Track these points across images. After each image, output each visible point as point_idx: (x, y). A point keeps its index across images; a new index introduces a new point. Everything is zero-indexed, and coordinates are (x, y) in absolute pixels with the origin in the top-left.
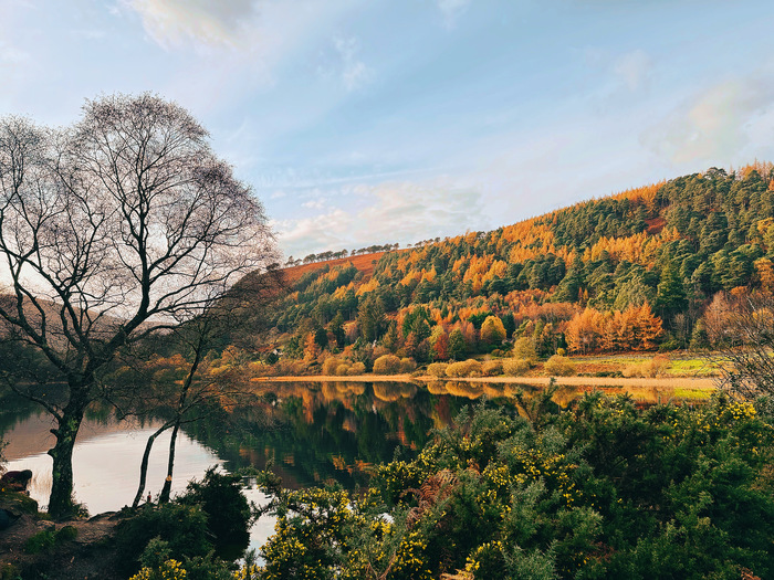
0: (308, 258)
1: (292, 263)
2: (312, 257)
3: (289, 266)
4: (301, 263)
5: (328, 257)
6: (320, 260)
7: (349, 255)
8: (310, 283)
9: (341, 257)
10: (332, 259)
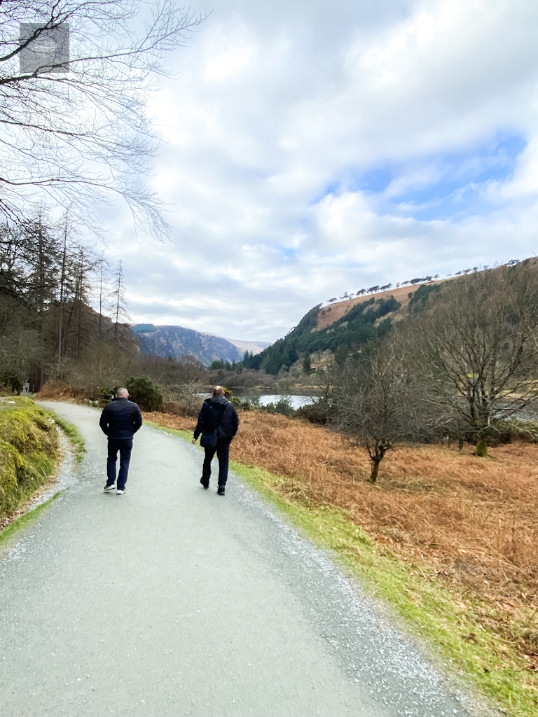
0: (359, 293)
1: (347, 297)
2: (362, 291)
3: (345, 299)
4: (354, 297)
5: (376, 290)
6: (370, 293)
7: (393, 288)
8: (358, 313)
9: (387, 289)
10: (380, 291)
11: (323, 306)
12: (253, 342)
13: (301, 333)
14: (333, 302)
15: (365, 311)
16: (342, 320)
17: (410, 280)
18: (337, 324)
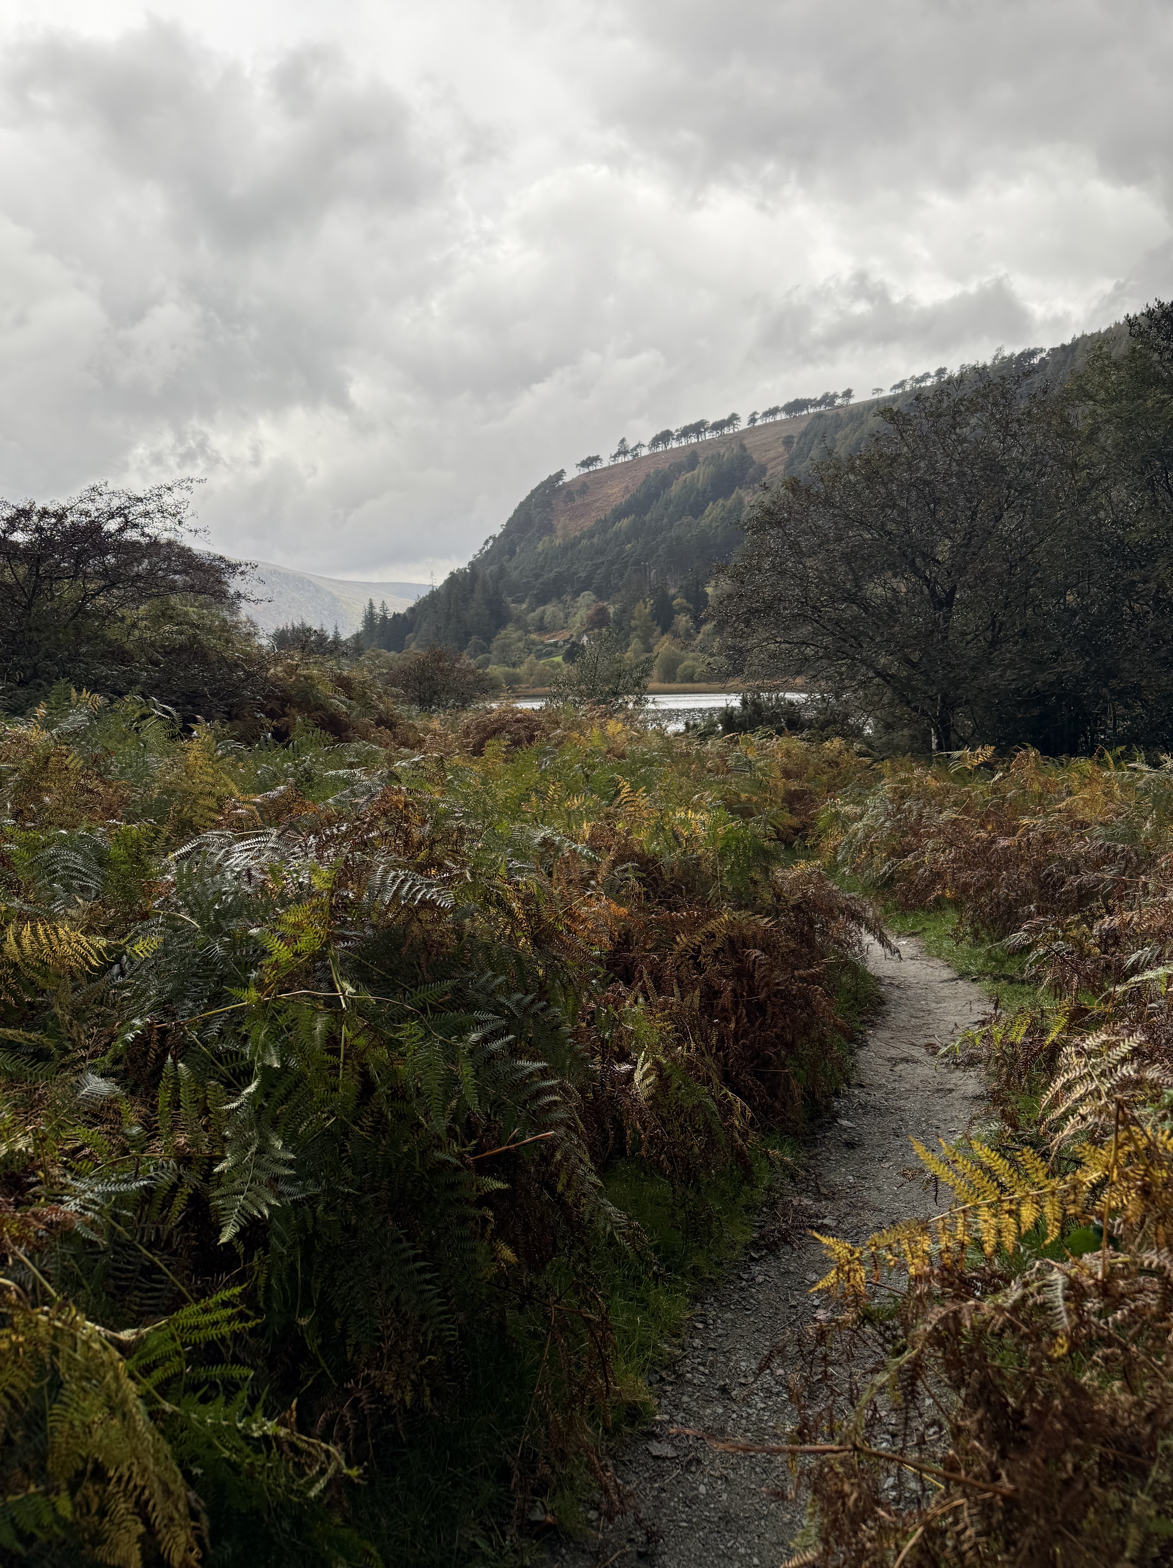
0: (656, 441)
1: (625, 453)
2: (665, 437)
3: (621, 459)
4: (645, 452)
5: (699, 433)
6: (684, 442)
7: (743, 425)
8: (657, 496)
9: (726, 431)
10: (708, 436)
11: (567, 479)
12: (383, 585)
13: (512, 553)
14: (591, 468)
15: (675, 489)
16: (619, 514)
17: (781, 405)
18: (603, 525)
